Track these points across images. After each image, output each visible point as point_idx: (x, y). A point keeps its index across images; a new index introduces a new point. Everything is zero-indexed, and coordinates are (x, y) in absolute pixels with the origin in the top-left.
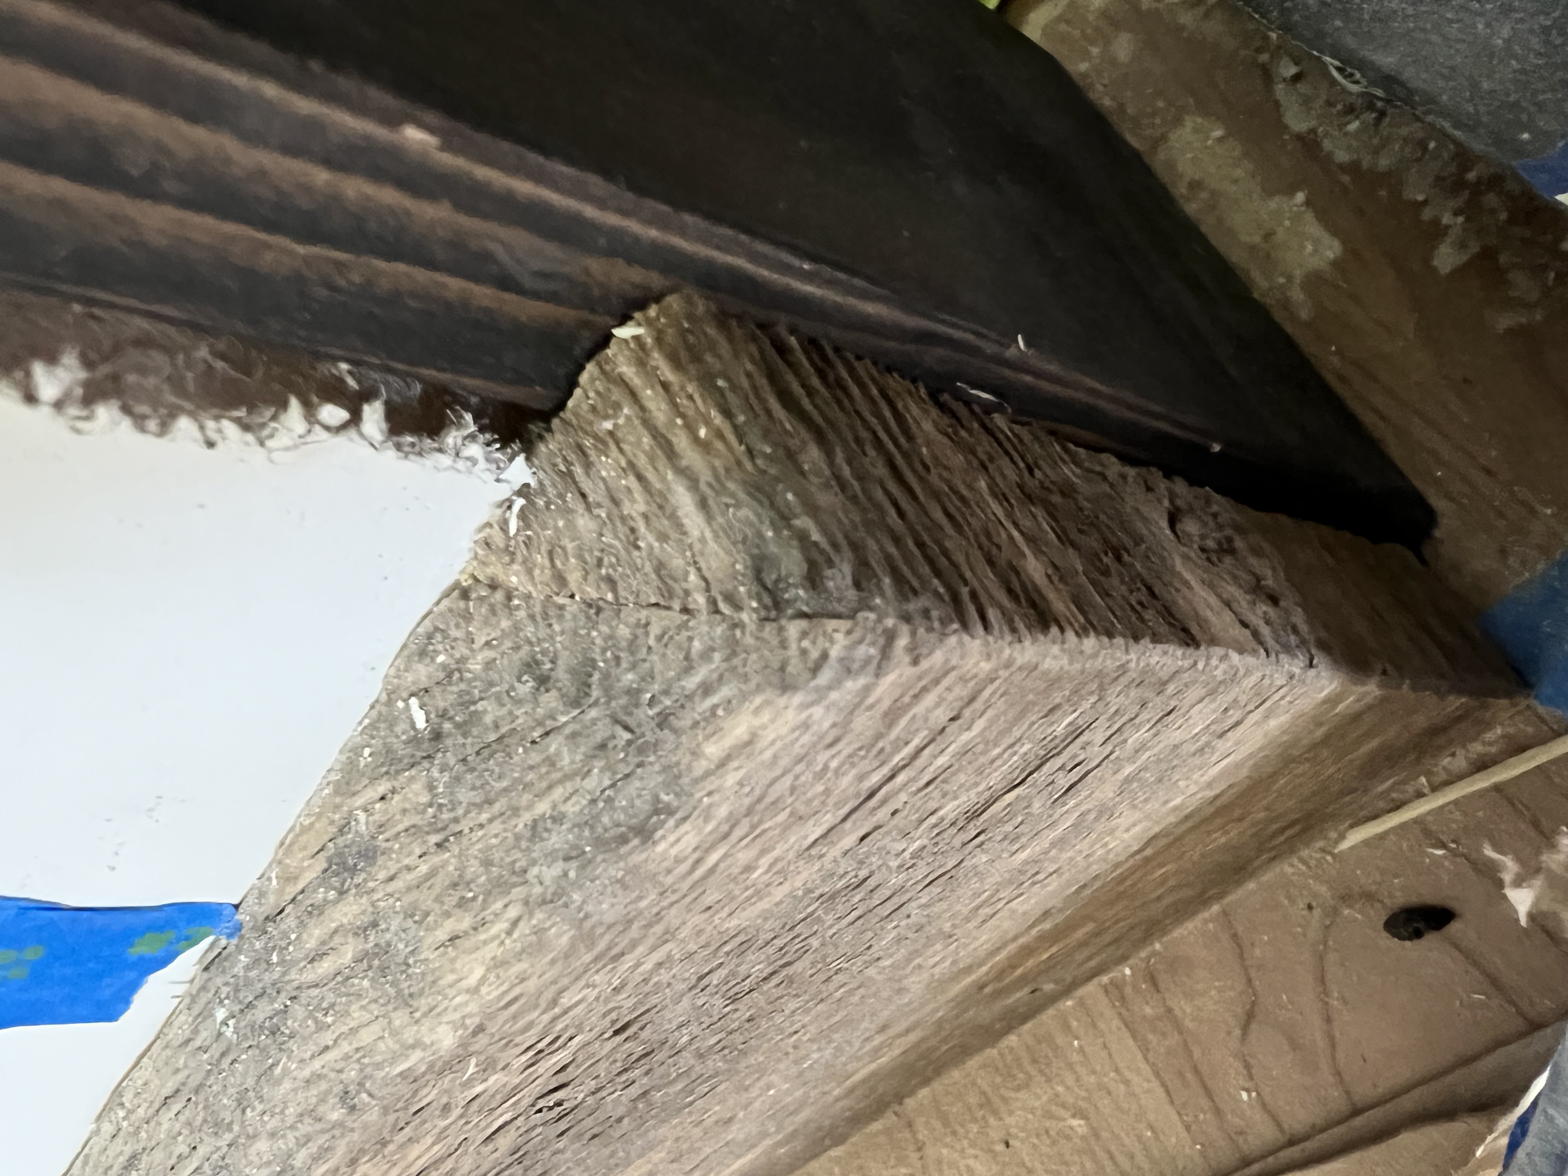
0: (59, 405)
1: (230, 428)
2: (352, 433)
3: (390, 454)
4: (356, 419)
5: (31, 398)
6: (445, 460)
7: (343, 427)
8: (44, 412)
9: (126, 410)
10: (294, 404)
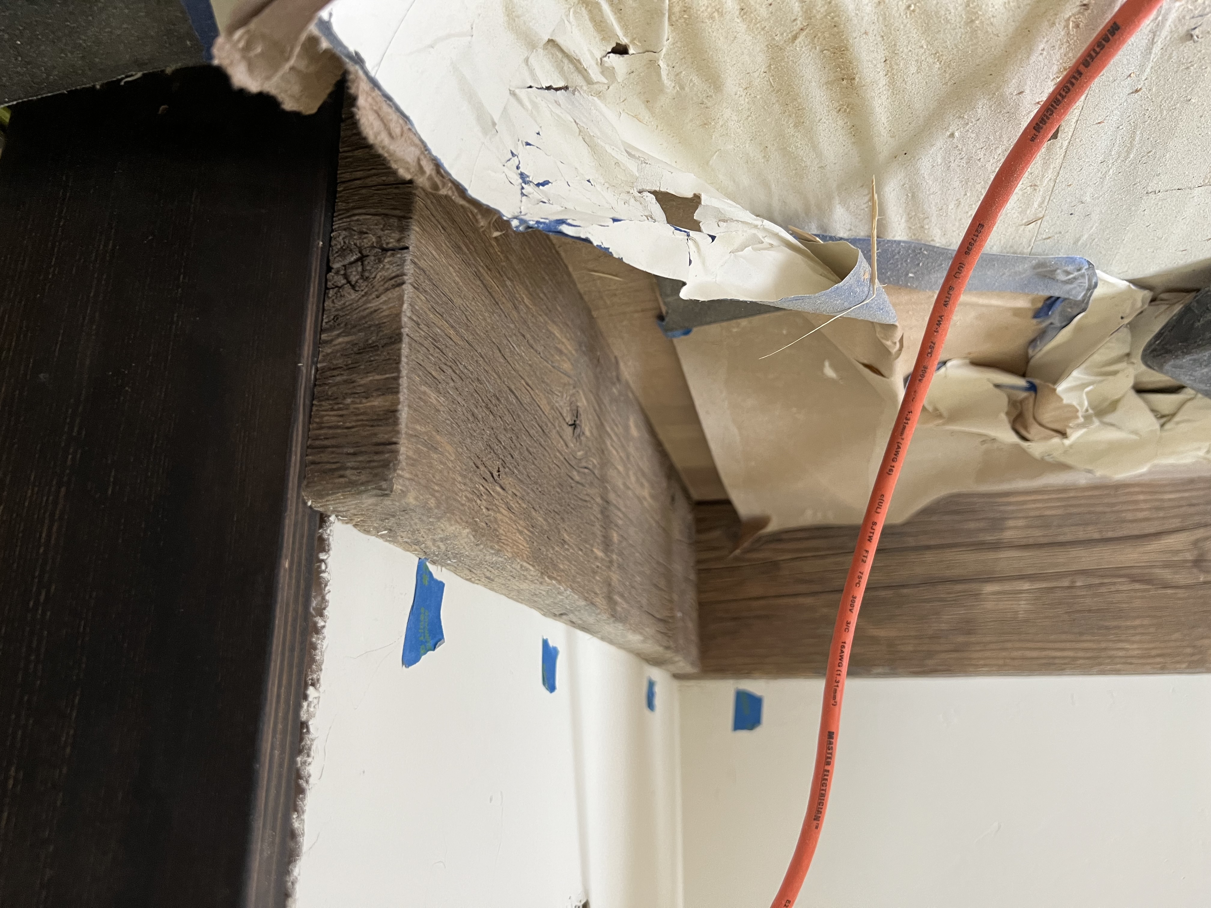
0: (325, 622)
1: (327, 588)
2: (327, 561)
3: (331, 552)
4: (323, 561)
5: (324, 627)
6: (331, 538)
7: (325, 564)
8: (327, 624)
9: (324, 609)
10: (322, 575)
